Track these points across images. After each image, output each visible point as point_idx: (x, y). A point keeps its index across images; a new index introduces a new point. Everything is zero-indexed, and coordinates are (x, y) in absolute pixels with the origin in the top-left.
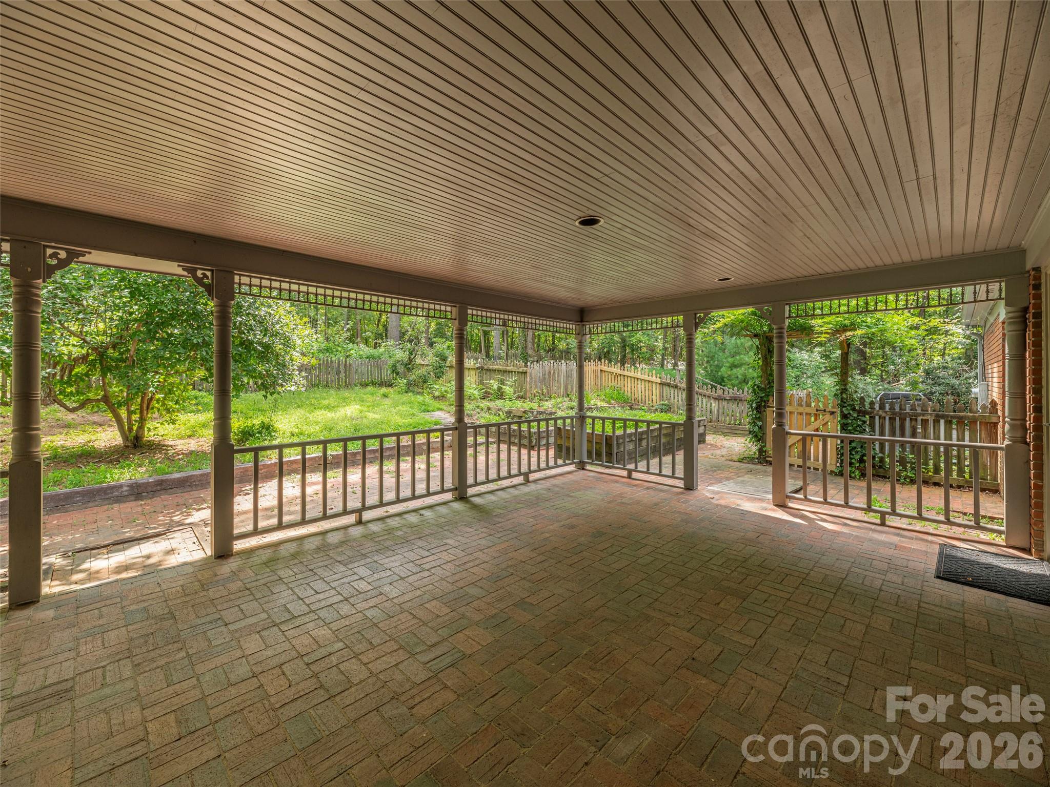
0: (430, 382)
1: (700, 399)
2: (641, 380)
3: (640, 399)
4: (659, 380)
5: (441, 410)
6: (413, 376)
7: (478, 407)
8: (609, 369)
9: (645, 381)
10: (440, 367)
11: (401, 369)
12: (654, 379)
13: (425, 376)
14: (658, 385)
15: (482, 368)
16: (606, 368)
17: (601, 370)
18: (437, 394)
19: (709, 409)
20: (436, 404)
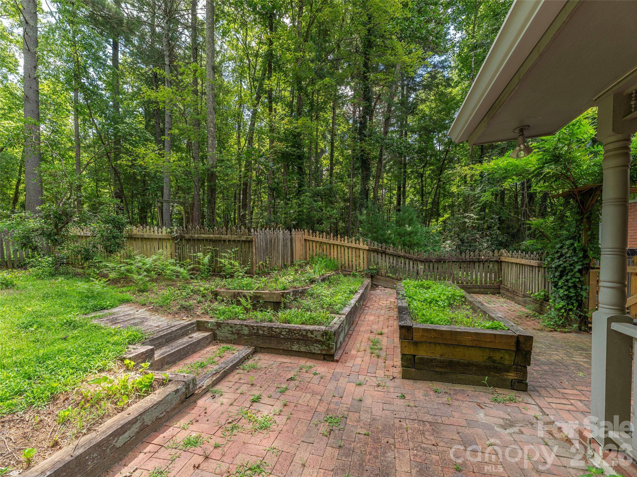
0: (96, 259)
1: (407, 263)
2: (348, 248)
3: (347, 265)
4: (367, 248)
5: (127, 301)
6: (66, 251)
7: (195, 292)
8: (314, 239)
9: (352, 248)
10: (114, 237)
11: (41, 242)
12: (361, 246)
13: (87, 251)
14: (365, 252)
15: (181, 238)
16: (311, 238)
17: (305, 240)
18: (112, 275)
19: (415, 271)
20: (114, 292)
